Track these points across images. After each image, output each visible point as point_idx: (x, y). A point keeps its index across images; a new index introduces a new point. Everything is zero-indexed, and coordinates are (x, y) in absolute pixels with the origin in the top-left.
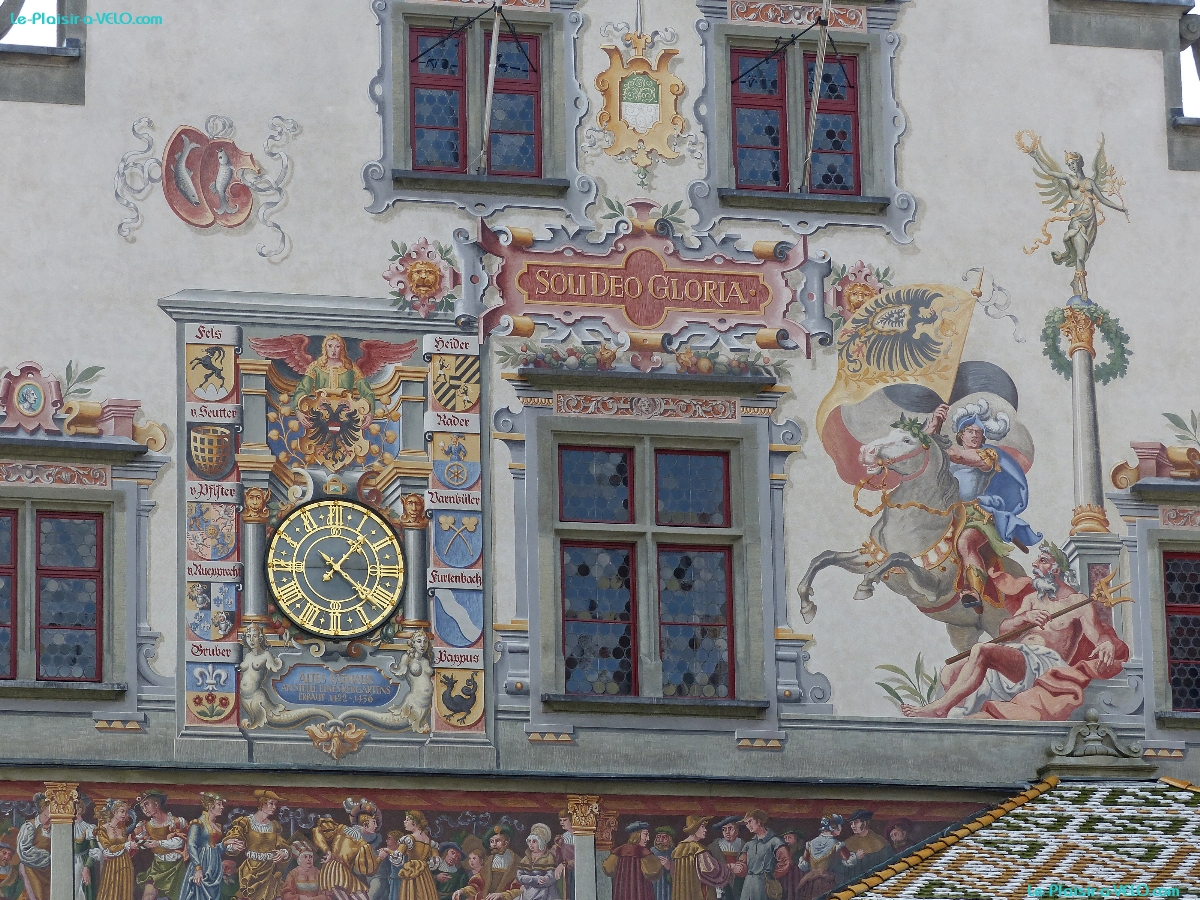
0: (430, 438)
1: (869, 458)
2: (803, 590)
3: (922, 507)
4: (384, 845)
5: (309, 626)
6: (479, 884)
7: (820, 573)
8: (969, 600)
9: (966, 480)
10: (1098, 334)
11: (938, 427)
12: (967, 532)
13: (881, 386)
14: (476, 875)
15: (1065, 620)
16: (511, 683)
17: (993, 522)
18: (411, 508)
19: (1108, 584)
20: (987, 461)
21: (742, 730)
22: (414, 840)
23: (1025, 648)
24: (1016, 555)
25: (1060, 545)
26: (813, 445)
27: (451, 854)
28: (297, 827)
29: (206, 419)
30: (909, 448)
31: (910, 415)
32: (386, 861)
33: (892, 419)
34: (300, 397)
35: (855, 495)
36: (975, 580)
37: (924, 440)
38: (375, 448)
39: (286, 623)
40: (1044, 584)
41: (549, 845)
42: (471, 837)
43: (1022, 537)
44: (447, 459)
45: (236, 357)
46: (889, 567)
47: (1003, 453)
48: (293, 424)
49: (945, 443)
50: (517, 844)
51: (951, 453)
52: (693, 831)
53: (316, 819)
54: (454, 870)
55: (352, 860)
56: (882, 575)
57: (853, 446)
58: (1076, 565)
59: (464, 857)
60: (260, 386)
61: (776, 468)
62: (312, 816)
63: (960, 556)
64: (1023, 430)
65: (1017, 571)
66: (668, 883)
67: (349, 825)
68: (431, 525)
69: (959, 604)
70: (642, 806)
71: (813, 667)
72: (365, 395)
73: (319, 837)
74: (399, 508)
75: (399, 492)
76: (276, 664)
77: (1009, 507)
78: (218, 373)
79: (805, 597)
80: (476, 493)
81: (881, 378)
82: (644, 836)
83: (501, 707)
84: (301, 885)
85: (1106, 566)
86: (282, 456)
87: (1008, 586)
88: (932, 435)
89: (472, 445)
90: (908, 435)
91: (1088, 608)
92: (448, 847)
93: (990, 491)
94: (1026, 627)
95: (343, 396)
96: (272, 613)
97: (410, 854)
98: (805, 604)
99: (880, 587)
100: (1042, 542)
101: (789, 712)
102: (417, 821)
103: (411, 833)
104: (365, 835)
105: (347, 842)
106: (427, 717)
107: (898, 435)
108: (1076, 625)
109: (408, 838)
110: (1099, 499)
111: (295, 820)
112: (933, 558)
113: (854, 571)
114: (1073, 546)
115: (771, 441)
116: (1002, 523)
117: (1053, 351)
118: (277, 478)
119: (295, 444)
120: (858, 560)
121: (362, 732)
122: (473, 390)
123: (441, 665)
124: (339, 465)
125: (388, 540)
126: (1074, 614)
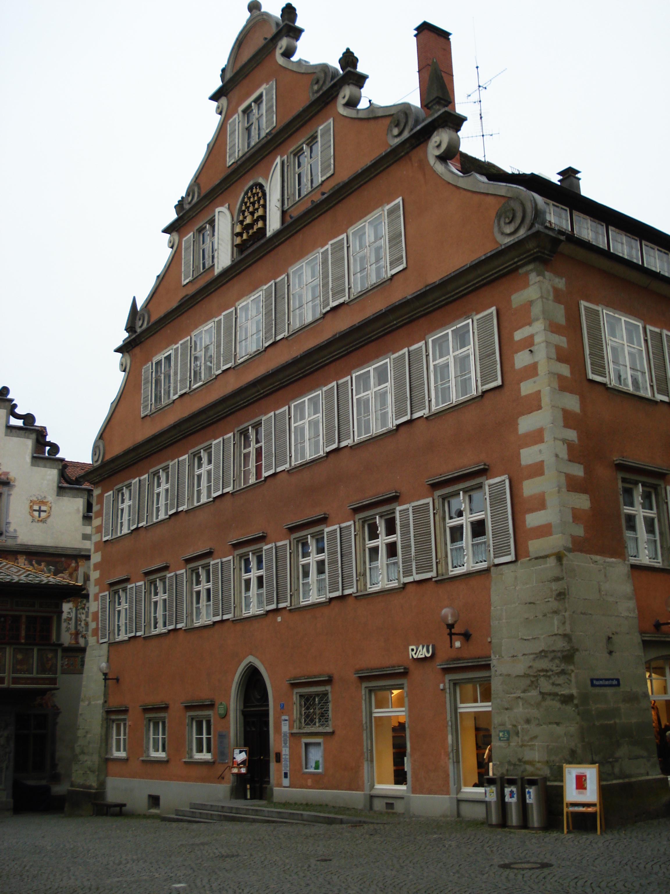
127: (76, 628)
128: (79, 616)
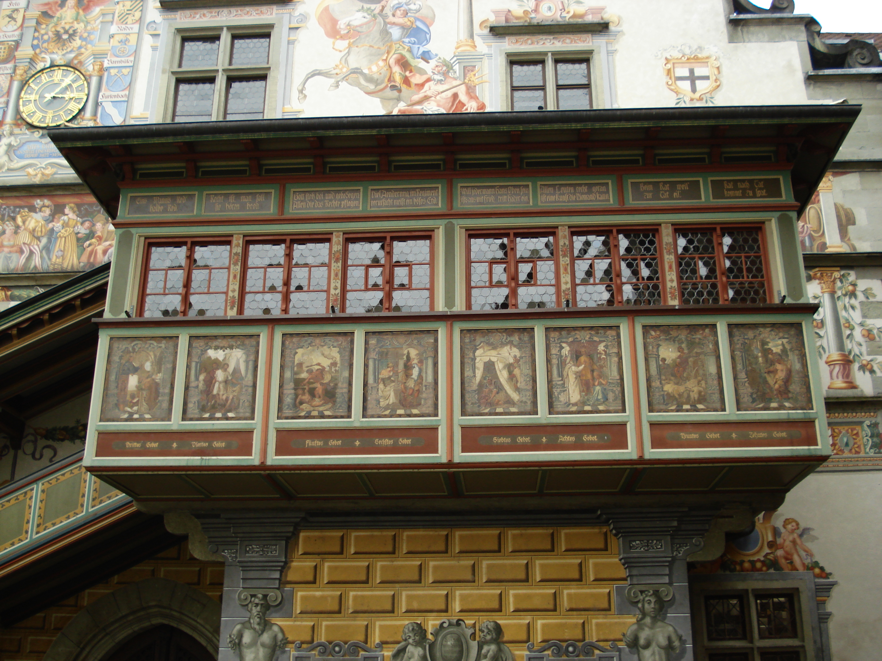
0: (112, 36)
1: (343, 26)
2: (300, 88)
3: (371, 46)
4: (52, 221)
5: (36, 124)
6: (100, 238)
7: (310, 80)
8: (393, 87)
9: (396, 33)
11: (382, 10)
12: (395, 56)
14: (99, 234)
15: (450, 93)
17: (410, 51)
18: (97, 68)
19: (475, 75)
20: (409, 23)
22: (69, 219)
23: (425, 108)
24: (422, 64)
25: (448, 59)
26: (312, 23)
27: (87, 224)
28: (9, 215)
29: (5, 39)
30: (365, 20)
31: (366, 6)
32: (52, 230)
33: (357, 9)
34: (51, 26)
35: (334, 44)
36: (398, 78)
37: (374, 16)
38: (84, 43)
39: (24, 123)
40: (437, 77)
42: (99, 215)
43: (426, 57)
44: (119, 44)
45: (25, 12)
46: (349, 74)
47: (417, 19)
48: (46, 37)
49: (385, 17)
51: (387, 21)
53: (19, 211)
54: (87, 232)
55: (34, 230)
56: (345, 78)
57: (334, 22)
58: (456, 67)
59: (94, 225)
60: (33, 23)
61: (291, 35)
62: (18, 210)
63: (390, 67)
64: (430, 9)
65: (422, 72)
67: (36, 212)
68: (106, 74)
69: (388, 89)
72: (83, 21)
73: (19, 220)
74: (91, 68)
75: (92, 61)
76: (16, 142)
77: (420, 43)
78: (14, 20)
79: (301, 92)
80: (132, 58)
84: (6, 243)
85: (475, 66)
86: (38, 51)
87: (416, 79)
88: (379, 14)
89: (133, 39)
90: (365, 15)
91: (463, 88)
92: (86, 221)
93: (409, 36)
94: (426, 98)
95: (72, 23)
96: (19, 119)
97: (65, 225)
98: (300, 95)
99: (343, 85)
100: (438, 58)
102: (72, 208)
103: (67, 215)
104: (43, 217)
105: (33, 221)
107: (360, 14)
108: (455, 96)
109: (66, 218)
110: (472, 36)
111: (9, 212)
112: (374, 69)
113: (329, 77)
114: (455, 58)
115: (290, 23)
116: (415, 51)
118: (32, 61)
119: (45, 45)
120: (331, 73)
121: (54, 170)
122: (138, 14)
124: (65, 52)
125: (82, 81)
126: (454, 90)
127: (841, 346)
128: (843, 314)
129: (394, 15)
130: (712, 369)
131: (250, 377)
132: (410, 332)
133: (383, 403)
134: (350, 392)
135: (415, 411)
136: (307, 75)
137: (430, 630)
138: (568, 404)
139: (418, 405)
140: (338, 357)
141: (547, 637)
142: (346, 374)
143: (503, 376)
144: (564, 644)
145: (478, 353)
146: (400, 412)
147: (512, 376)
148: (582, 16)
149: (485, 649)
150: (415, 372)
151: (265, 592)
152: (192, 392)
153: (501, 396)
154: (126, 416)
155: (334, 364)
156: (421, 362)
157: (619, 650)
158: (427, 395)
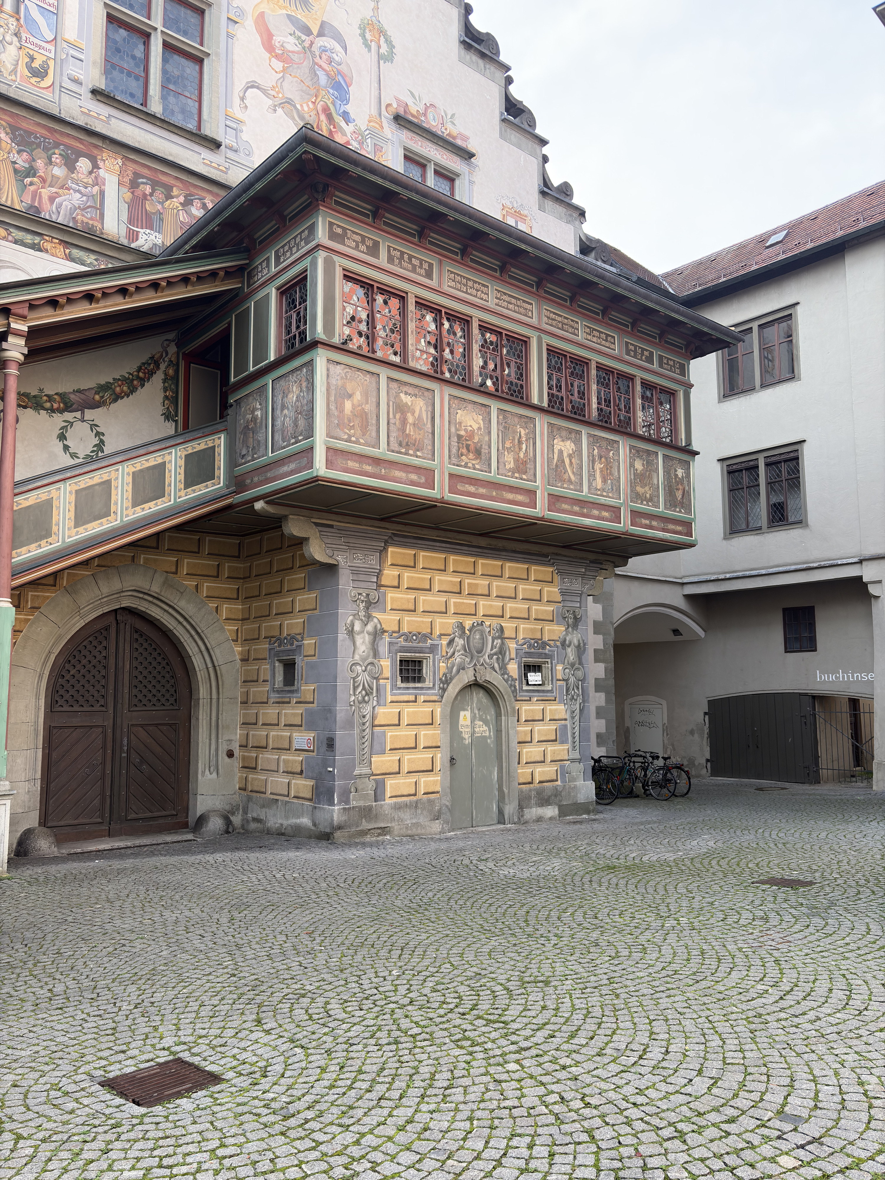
1: (277, 44)
2: (241, 95)
3: (302, 81)
6: (43, 179)
7: (250, 90)
9: (322, 78)
10: (382, 39)
11: (311, 46)
12: (322, 103)
13: (285, 12)
14: (41, 174)
16: (71, 74)
19: (381, 156)
20: (332, 73)
21: (206, 154)
24: (343, 124)
25: (363, 129)
26: (249, 23)
27: (25, 156)
30: (296, 49)
31: (298, 33)
33: (289, 31)
35: (270, 59)
36: (323, 128)
37: (304, 48)
40: (354, 144)
41: (91, 173)
42: (39, 150)
43: (346, 116)
46: (285, 103)
47: (339, 72)
49: (313, 55)
50: (70, 165)
51: (315, 60)
52: (177, 197)
54: (27, 165)
56: (281, 105)
57: (270, 35)
58: (369, 141)
59: (34, 161)
61: (230, 27)
63: (318, 113)
64: (348, 65)
65: (343, 132)
66: (161, 220)
70: (148, 172)
71: (244, 136)
77: (341, 100)
79: (242, 99)
81: (285, 8)
82: (148, 189)
83: (63, 85)
85: (381, 147)
87: (339, 138)
88: (308, 48)
90: (297, 42)
92: (24, 151)
93: (332, 88)
98: (242, 103)
99: (280, 111)
100: (355, 123)
101: (230, 154)
106: (14, 71)
107: (292, 40)
110: (380, 115)
112: (305, 108)
113: (267, 97)
114: (368, 132)
115: (228, 13)
116: (338, 106)
117: (363, 36)
120: (268, 92)
123: (26, 44)
129: (321, 58)
130: (656, 482)
131: (429, 425)
132: (521, 416)
133: (508, 467)
134: (490, 453)
135: (524, 477)
136: (248, 83)
137: (467, 628)
138: (597, 489)
139: (525, 473)
140: (482, 422)
141: (525, 636)
142: (487, 438)
143: (567, 461)
144: (533, 641)
145: (556, 441)
146: (517, 475)
147: (571, 463)
148: (454, 138)
149: (496, 641)
150: (524, 446)
151: (367, 591)
152: (392, 428)
153: (566, 476)
154: (346, 437)
155: (479, 428)
156: (526, 440)
157: (557, 647)
158: (530, 466)
